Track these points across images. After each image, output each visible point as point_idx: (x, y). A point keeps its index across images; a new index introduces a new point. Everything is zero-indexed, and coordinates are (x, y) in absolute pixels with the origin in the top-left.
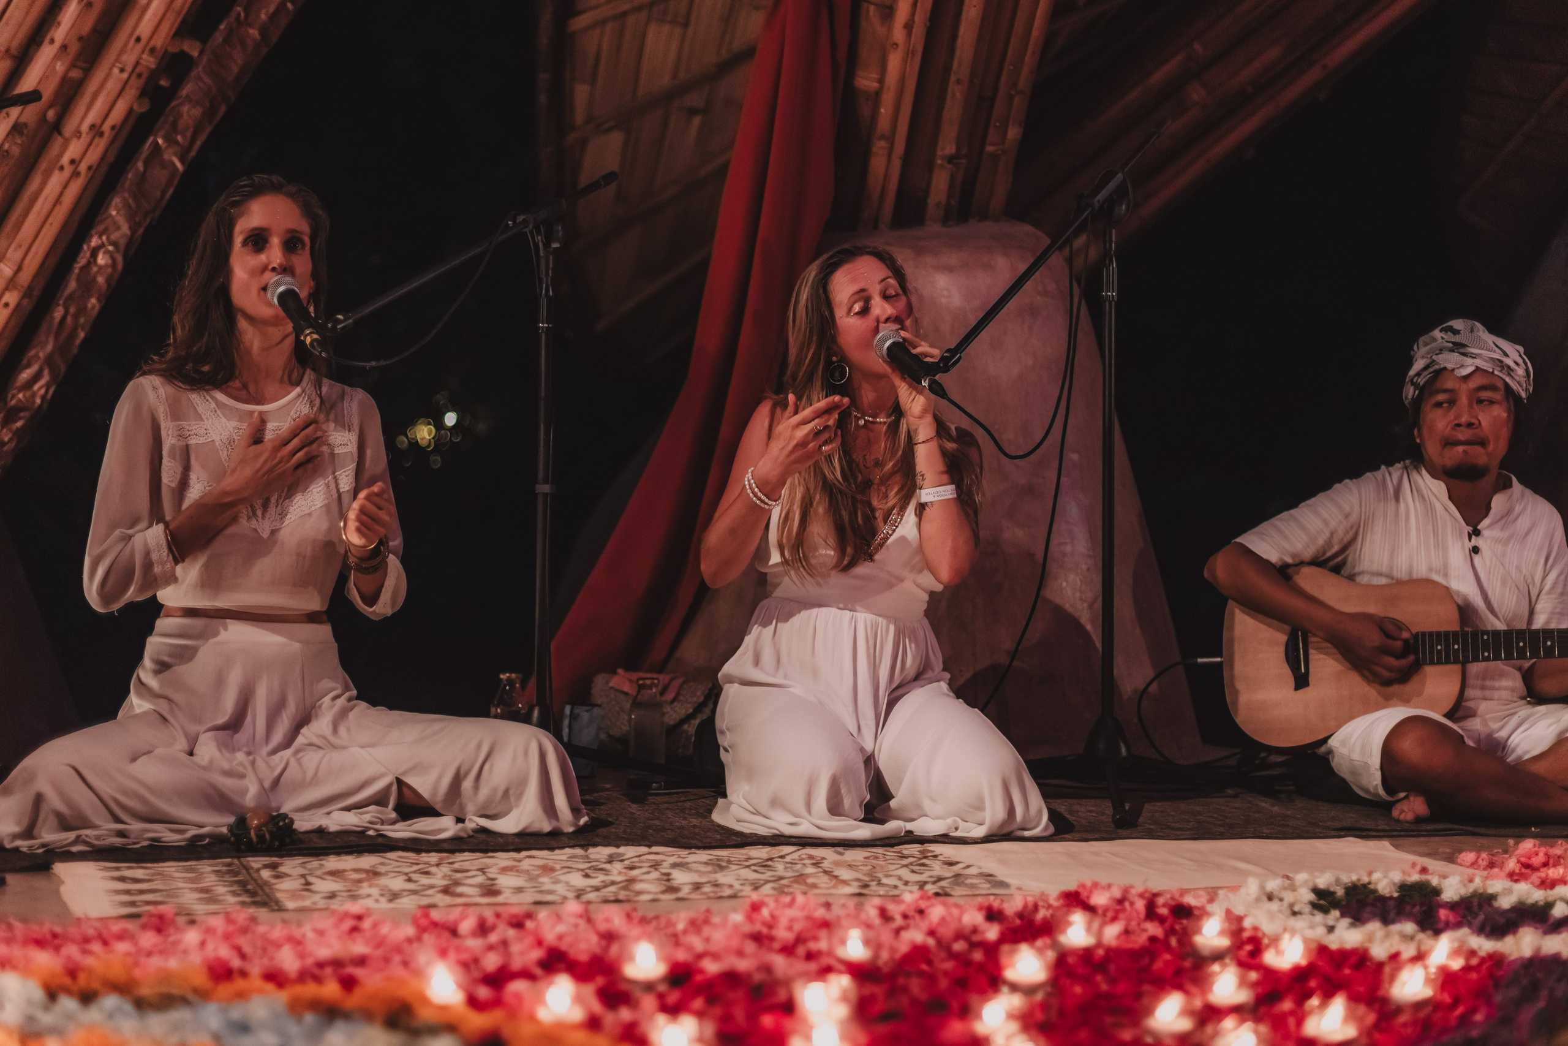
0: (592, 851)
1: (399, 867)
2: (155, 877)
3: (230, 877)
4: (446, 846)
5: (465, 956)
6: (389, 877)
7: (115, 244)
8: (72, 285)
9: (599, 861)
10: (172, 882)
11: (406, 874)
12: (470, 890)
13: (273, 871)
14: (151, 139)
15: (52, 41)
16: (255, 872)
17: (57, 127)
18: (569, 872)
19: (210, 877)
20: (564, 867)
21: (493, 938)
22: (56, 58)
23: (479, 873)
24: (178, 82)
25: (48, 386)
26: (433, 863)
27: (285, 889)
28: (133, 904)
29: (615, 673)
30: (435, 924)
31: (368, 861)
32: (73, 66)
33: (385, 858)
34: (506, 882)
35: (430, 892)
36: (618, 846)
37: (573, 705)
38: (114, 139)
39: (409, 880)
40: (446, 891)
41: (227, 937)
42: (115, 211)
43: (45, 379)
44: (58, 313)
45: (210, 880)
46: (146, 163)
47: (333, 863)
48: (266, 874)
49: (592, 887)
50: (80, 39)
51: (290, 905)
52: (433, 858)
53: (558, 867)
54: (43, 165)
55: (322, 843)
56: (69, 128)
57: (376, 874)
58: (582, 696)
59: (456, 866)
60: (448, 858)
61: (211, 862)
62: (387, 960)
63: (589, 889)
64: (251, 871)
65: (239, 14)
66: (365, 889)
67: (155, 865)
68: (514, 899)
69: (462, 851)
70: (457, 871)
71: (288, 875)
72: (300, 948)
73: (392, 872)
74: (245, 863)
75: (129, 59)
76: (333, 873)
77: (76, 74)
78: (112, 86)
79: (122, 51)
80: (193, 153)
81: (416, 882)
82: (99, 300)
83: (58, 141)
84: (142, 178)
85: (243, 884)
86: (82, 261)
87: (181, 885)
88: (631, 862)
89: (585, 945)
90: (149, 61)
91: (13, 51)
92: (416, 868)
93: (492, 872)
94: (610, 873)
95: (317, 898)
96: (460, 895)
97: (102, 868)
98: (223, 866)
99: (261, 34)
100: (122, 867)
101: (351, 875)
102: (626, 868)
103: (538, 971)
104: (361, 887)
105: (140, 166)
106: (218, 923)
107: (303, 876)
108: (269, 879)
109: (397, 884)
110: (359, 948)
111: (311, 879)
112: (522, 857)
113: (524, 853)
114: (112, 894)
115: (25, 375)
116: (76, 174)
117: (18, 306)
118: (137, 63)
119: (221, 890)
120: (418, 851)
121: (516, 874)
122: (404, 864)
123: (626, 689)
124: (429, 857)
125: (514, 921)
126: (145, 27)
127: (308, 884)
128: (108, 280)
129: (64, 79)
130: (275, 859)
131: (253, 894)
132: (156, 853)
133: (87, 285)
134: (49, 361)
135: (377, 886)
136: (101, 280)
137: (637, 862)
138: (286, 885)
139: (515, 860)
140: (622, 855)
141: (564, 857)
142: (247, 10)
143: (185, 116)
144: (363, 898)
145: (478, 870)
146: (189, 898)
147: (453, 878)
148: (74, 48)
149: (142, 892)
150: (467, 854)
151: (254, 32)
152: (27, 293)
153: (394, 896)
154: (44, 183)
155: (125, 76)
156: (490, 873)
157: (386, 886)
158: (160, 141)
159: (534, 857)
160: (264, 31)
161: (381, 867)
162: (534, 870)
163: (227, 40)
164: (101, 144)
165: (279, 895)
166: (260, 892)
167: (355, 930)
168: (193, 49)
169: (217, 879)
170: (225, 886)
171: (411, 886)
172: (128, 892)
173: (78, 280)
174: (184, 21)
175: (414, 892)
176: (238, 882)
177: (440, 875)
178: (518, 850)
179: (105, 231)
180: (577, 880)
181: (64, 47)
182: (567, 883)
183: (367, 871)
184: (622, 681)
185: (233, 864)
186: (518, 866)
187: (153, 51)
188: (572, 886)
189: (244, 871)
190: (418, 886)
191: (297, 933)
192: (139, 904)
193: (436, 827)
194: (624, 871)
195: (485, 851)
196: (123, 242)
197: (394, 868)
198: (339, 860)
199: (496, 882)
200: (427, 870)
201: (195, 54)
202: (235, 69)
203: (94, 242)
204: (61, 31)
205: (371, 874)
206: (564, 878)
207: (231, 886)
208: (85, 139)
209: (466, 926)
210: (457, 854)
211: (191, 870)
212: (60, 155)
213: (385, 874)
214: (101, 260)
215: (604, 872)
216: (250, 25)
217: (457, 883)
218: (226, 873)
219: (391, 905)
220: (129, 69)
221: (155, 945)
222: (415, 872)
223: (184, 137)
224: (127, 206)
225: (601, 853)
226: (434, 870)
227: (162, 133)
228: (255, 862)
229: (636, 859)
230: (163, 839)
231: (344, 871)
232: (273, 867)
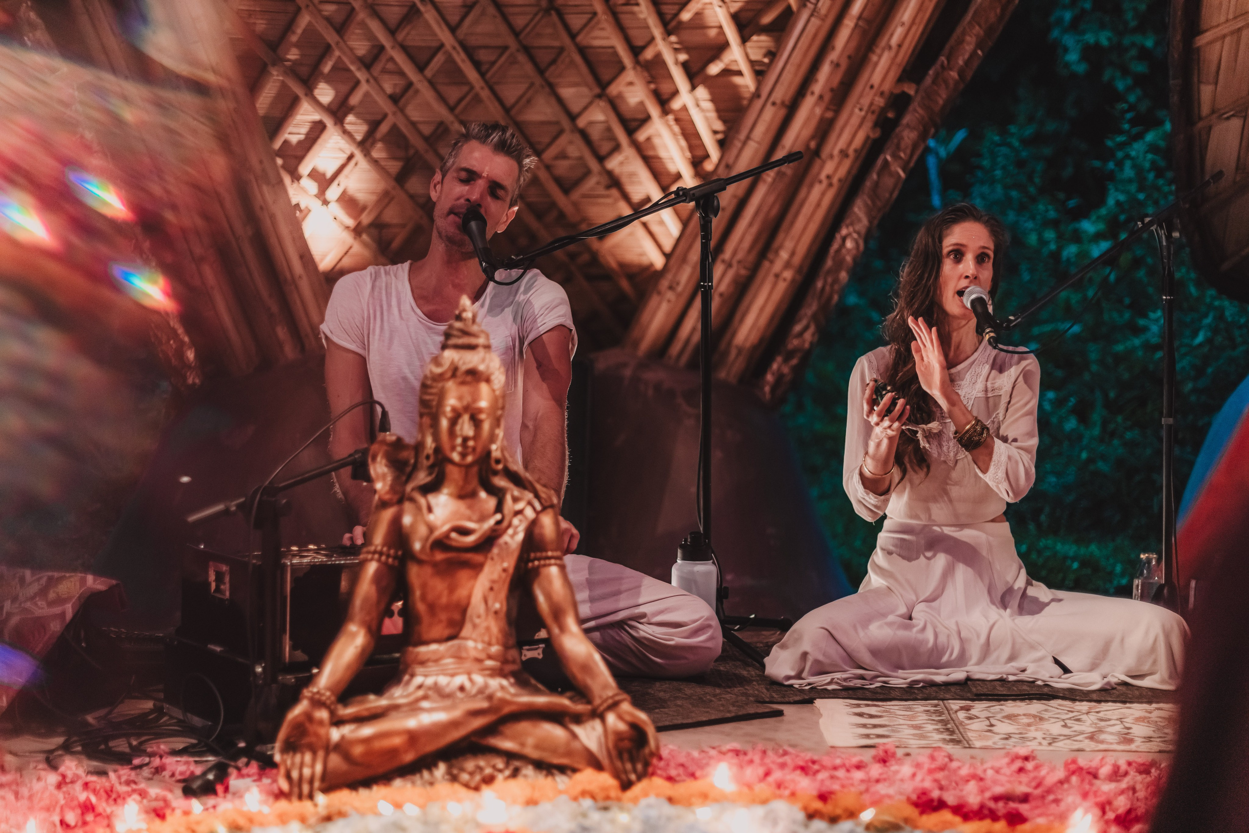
1: (1058, 713)
2: (884, 714)
3: (937, 716)
4: (1094, 696)
5: (1101, 799)
6: (1050, 722)
7: (858, 233)
8: (829, 263)
10: (895, 719)
11: (1063, 720)
12: (1110, 738)
13: (966, 713)
14: (881, 158)
15: (813, 93)
16: (953, 713)
17: (817, 153)
19: (922, 716)
21: (1124, 784)
22: (816, 104)
23: (1119, 722)
24: (900, 115)
25: (813, 335)
26: (1084, 712)
27: (974, 729)
28: (867, 736)
30: (1081, 769)
31: (1036, 707)
32: (827, 109)
33: (1049, 706)
34: (1138, 731)
35: (1080, 738)
38: (856, 159)
39: (1065, 726)
40: (1092, 737)
41: (931, 771)
42: (859, 209)
43: (812, 329)
44: (819, 284)
45: (922, 718)
46: (879, 175)
47: (1010, 707)
48: (962, 715)
50: (832, 90)
51: (978, 744)
52: (1084, 706)
54: (807, 181)
55: (1002, 690)
56: (825, 153)
57: (1041, 719)
59: (1101, 715)
60: (1095, 707)
61: (923, 702)
62: (1043, 797)
64: (951, 712)
65: (943, 62)
66: (1032, 733)
67: (884, 703)
68: (1143, 747)
69: (1107, 701)
70: (1102, 720)
71: (978, 718)
72: (981, 784)
73: (1053, 718)
74: (947, 705)
75: (865, 102)
76: (1010, 717)
77: (829, 115)
78: (855, 121)
79: (861, 96)
80: (912, 164)
81: (1070, 728)
82: (848, 272)
83: (818, 162)
84: (877, 184)
85: (944, 723)
86: (835, 246)
87: (902, 722)
90: (880, 102)
91: (787, 103)
92: (1071, 715)
93: (1129, 722)
95: (997, 738)
96: (1102, 742)
97: (848, 704)
98: (932, 707)
99: (959, 75)
100: (861, 704)
101: (1023, 719)
104: (1030, 731)
105: (875, 176)
106: (923, 759)
107: (988, 718)
108: (964, 720)
109: (1056, 729)
110: (1022, 789)
111: (993, 721)
112: (1152, 709)
113: (1154, 705)
114: (855, 727)
115: (798, 328)
116: (830, 185)
117: (793, 281)
118: (871, 104)
119: (930, 727)
120: (1074, 700)
121: (1146, 724)
122: (1063, 711)
124: (1081, 705)
125: (1142, 768)
126: (876, 79)
127: (992, 725)
128: (854, 259)
129: (822, 120)
130: (968, 703)
131: (952, 733)
132: (885, 694)
133: (839, 264)
134: (814, 317)
135: (1041, 730)
136: (849, 259)
138: (975, 725)
139: (1147, 711)
142: (948, 60)
143: (906, 138)
144: (1030, 741)
145: (1117, 720)
146: (906, 734)
147: (1098, 725)
148: (827, 97)
149: (875, 726)
150: (1110, 704)
151: (954, 74)
152: (799, 270)
153: (1054, 740)
154: (809, 193)
155: (863, 113)
156: (1125, 722)
157: (1048, 730)
158: (889, 158)
160: (961, 73)
161: (1045, 713)
162: (1160, 722)
163: (934, 82)
164: (847, 164)
165: (970, 734)
166: (957, 731)
167: (1021, 770)
168: (910, 89)
169: (927, 718)
170: (932, 724)
171: (1066, 731)
172: (864, 726)
173: (834, 259)
174: (904, 71)
175: (1068, 737)
176: (941, 721)
177: (1089, 722)
178: (1150, 702)
179: (852, 224)
181: (821, 97)
183: (1034, 716)
185: (939, 705)
186: (1150, 718)
187: (882, 94)
189: (946, 712)
190: (1072, 731)
191: (980, 772)
192: (871, 736)
193: (1088, 681)
195: (1124, 702)
196: (863, 231)
197: (1055, 714)
198: (1016, 706)
200: (1079, 717)
201: (912, 92)
202: (941, 102)
203: (844, 231)
204: (818, 87)
205: (1037, 720)
207: (936, 724)
208: (836, 159)
209: (1105, 771)
210: (1103, 704)
211: (909, 709)
212: (819, 173)
213: (1048, 720)
214: (849, 244)
216: (951, 69)
217: (1101, 731)
218: (934, 713)
219: (1051, 748)
220: (865, 108)
221: (881, 774)
222: (1070, 719)
223: (905, 153)
224: (866, 205)
226: (1084, 717)
227: (889, 152)
228: (955, 705)
230: (891, 682)
231: (1019, 715)
232: (967, 709)
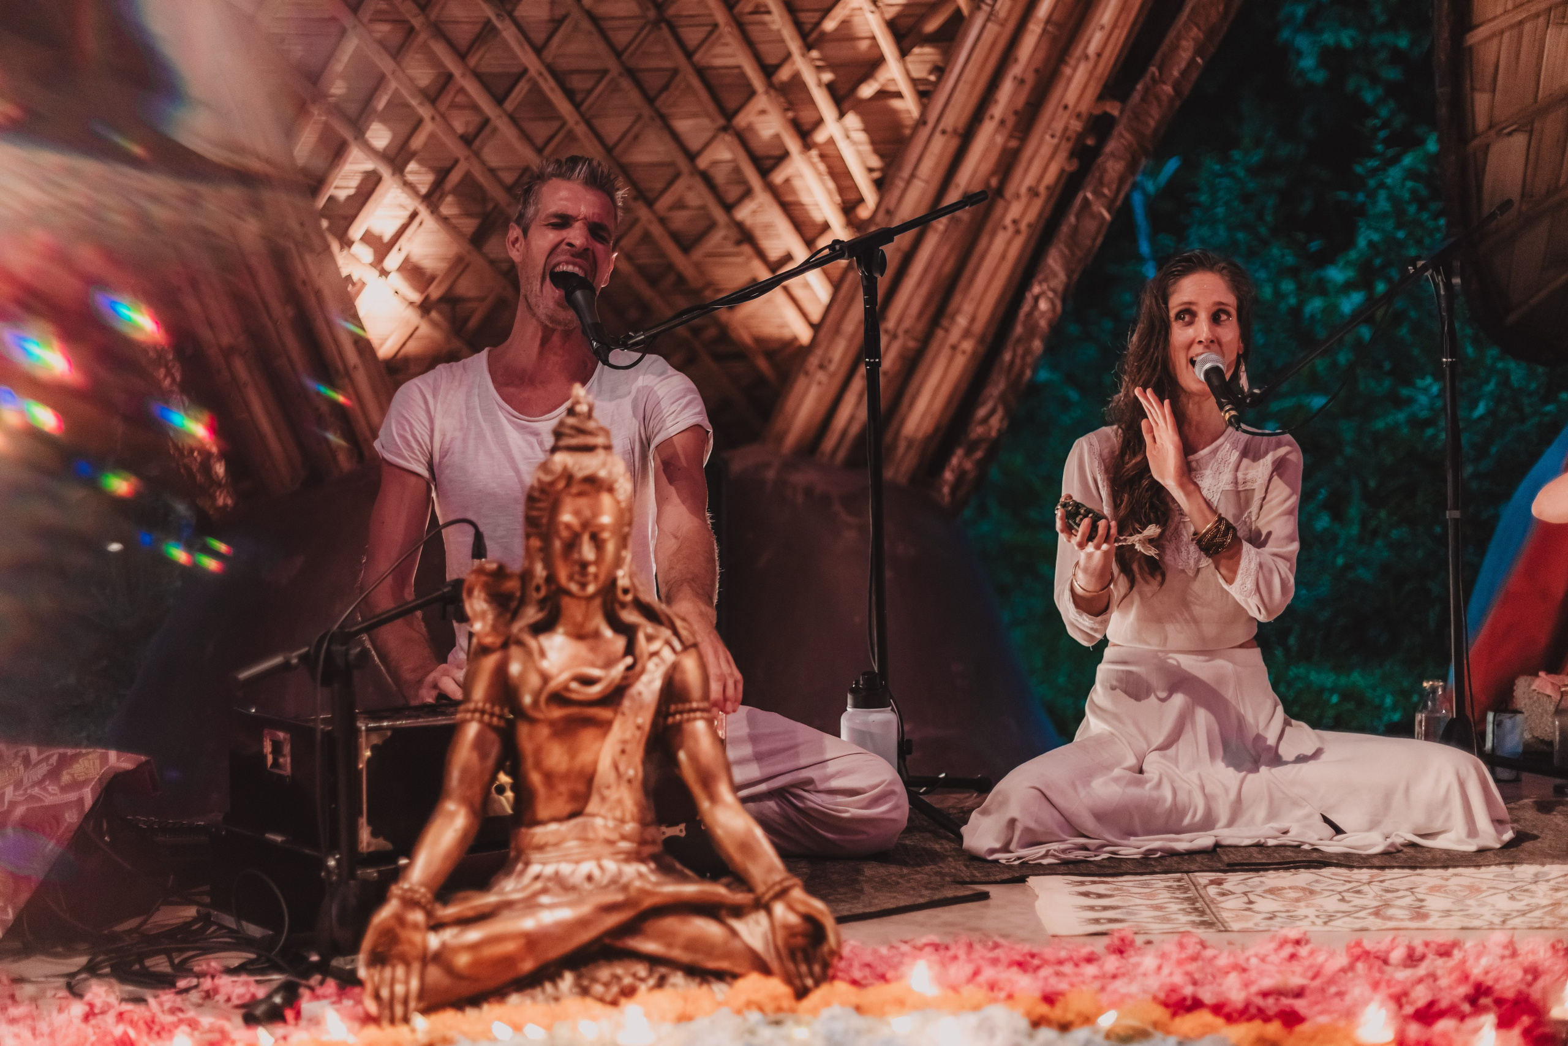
0: (1517, 868)
1: (1333, 885)
2: (1115, 892)
3: (1181, 893)
4: (1376, 862)
5: (1396, 990)
6: (1323, 896)
7: (1054, 291)
8: (1019, 329)
9: (1524, 881)
10: (1130, 898)
11: (1340, 893)
12: (1399, 913)
13: (1218, 888)
14: (1080, 195)
15: (992, 117)
16: (1202, 889)
17: (1000, 192)
18: (1495, 894)
19: (1163, 894)
20: (1491, 888)
21: (1422, 970)
22: (996, 132)
23: (1408, 893)
24: (1102, 141)
25: (1002, 420)
26: (1364, 881)
27: (1229, 907)
28: (1097, 921)
29: (1537, 675)
30: (1367, 953)
31: (1304, 877)
32: (1011, 136)
33: (1320, 875)
34: (1435, 903)
35: (1362, 914)
36: (1543, 864)
37: (1496, 712)
38: (1049, 198)
39: (1343, 900)
40: (1377, 913)
41: (1180, 963)
42: (1054, 261)
43: (1000, 413)
44: (1007, 357)
45: (1163, 897)
46: (1078, 217)
47: (1272, 879)
48: (1212, 890)
49: (1518, 911)
50: (1016, 113)
51: (1235, 926)
52: (1364, 874)
53: (1484, 887)
54: (989, 226)
55: (1259, 858)
56: (1009, 193)
57: (1312, 892)
58: (1504, 703)
59: (1386, 884)
60: (1378, 875)
61: (1163, 876)
62: (1323, 990)
63: (1515, 914)
64: (1199, 887)
65: (1153, 73)
66: (1302, 910)
67: (1115, 879)
68: (1443, 923)
69: (1392, 867)
70: (1387, 891)
71: (1233, 893)
72: (1245, 976)
73: (1326, 890)
74: (1193, 879)
75: (1058, 126)
76: (1272, 891)
77: (1013, 144)
78: (1046, 150)
79: (1052, 119)
80: (1119, 203)
81: (1349, 902)
82: (1042, 341)
83: (1001, 204)
84: (1075, 230)
85: (1192, 901)
86: (1026, 308)
87: (1139, 901)
88: (1557, 883)
89: (1509, 981)
90: (1076, 126)
91: (960, 131)
92: (1349, 886)
93: (1421, 892)
94: (1536, 895)
95: (1258, 918)
97: (1069, 882)
98: (1174, 881)
99: (1175, 89)
100: (1086, 882)
101: (1289, 893)
102: (1552, 889)
103: (1466, 1008)
104: (1299, 907)
105: (1072, 219)
106: (1170, 947)
107: (1245, 894)
108: (1215, 897)
109: (1331, 904)
110: (1296, 980)
111: (1252, 897)
112: (1449, 875)
113: (1451, 871)
114: (1080, 910)
115: (982, 412)
116: (1018, 232)
117: (974, 353)
118: (1066, 129)
119: (1174, 907)
120: (1350, 867)
121: (1443, 894)
122: (1338, 882)
123: (1549, 691)
124: (1361, 874)
125: (1442, 950)
126: (1071, 97)
127: (1251, 902)
128: (1050, 324)
129: (1004, 151)
130: (1220, 875)
131: (1202, 913)
132: (1115, 868)
133: (1031, 330)
134: (1003, 398)
135: (1313, 905)
136: (1043, 323)
137: (1562, 883)
138: (1230, 903)
140: (1545, 874)
141: (1491, 876)
142: (1160, 71)
143: (1110, 170)
144: (1299, 920)
145: (1407, 889)
146: (1145, 916)
147: (1383, 898)
148: (1011, 121)
149: (1105, 908)
150: (1396, 870)
151: (1168, 89)
152: (981, 340)
153: (1330, 918)
154: (991, 242)
155: (1055, 141)
156: (1418, 893)
157: (1321, 906)
158: (1089, 195)
159: (1461, 875)
160: (1177, 86)
161: (1317, 884)
162: (1461, 890)
163: (1144, 99)
164: (1037, 205)
165: (1225, 915)
166: (1208, 911)
167: (1293, 957)
168: (1113, 109)
169: (1169, 895)
170: (1176, 903)
171: (1344, 907)
172: (1092, 908)
173: (1025, 324)
174: (1106, 86)
175: (1348, 914)
176: (1187, 899)
177: (1371, 894)
178: (1445, 867)
179: (1046, 280)
180: (1502, 903)
181: (1002, 122)
182: (1493, 906)
183: (1303, 889)
184: (1544, 684)
185: (1183, 879)
186: (1446, 886)
187: (1079, 116)
188: (1499, 910)
189: (1193, 887)
190: (1353, 906)
191: (1241, 961)
192: (1102, 921)
193: (1367, 842)
194: (1550, 893)
195: (1414, 868)
196: (1060, 288)
197: (1328, 886)
198: (1279, 877)
199: (1423, 904)
200: (1359, 888)
201: (1116, 113)
202: (1152, 123)
203: (1036, 290)
204: (1000, 107)
205: (1307, 893)
206: (1489, 900)
207: (1181, 903)
208: (1024, 200)
209: (1397, 955)
210: (1387, 871)
211: (1146, 885)
212: (1002, 217)
213: (1320, 893)
214: (1043, 305)
215: (1529, 894)
216: (1164, 83)
217: (1387, 905)
218: (1179, 889)
219: (1327, 928)
220: (1058, 134)
221: (1118, 968)
222: (1348, 891)
223: (1110, 190)
224: (1063, 256)
225: (1525, 871)
226: (1365, 888)
227: (1090, 188)
228: (1203, 878)
229: (1561, 879)
231: (1283, 888)
232: (1219, 883)
